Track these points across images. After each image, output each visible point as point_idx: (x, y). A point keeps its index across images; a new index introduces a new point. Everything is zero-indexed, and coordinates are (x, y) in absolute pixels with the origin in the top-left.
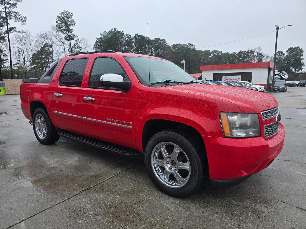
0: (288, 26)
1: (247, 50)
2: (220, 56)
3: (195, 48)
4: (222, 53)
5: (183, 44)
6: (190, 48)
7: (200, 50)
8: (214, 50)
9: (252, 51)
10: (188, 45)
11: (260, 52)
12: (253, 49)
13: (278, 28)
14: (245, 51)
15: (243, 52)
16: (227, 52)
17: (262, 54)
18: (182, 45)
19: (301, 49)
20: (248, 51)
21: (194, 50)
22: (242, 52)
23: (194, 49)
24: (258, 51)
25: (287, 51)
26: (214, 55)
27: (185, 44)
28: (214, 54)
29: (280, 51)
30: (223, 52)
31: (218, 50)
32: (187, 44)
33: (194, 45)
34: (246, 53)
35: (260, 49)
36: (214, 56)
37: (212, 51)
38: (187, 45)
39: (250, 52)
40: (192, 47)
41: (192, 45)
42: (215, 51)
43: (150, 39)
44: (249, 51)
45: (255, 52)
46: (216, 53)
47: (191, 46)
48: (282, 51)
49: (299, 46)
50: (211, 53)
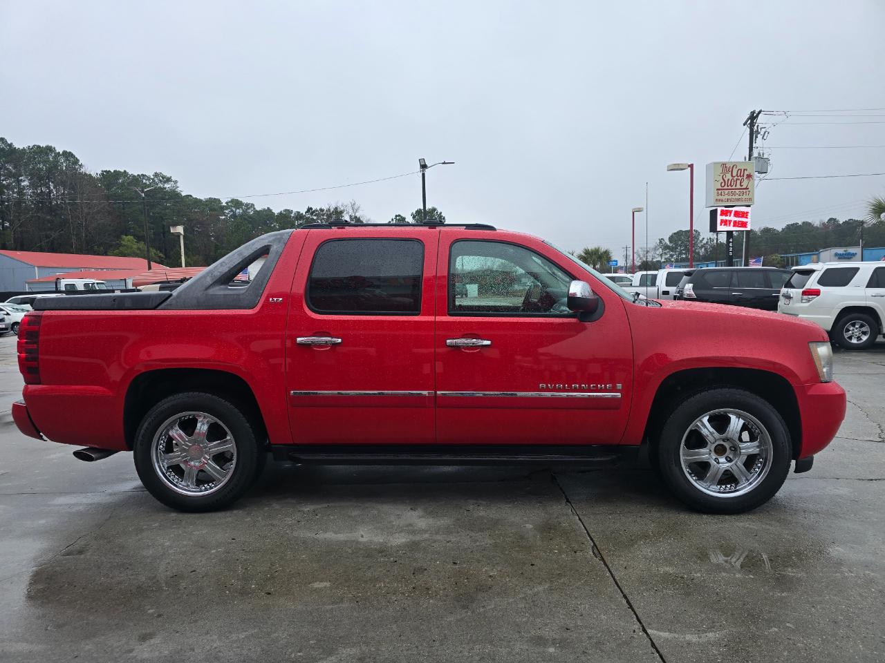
0: (443, 163)
1: (325, 208)
2: (250, 217)
3: (178, 190)
4: (254, 208)
5: (136, 174)
6: (160, 188)
7: (191, 196)
8: (233, 201)
9: (339, 210)
10: (153, 179)
11: (358, 215)
12: (339, 205)
13: (424, 167)
14: (322, 210)
15: (317, 211)
16: (268, 208)
17: (361, 219)
18: (134, 176)
19: (441, 213)
20: (329, 210)
21: (175, 195)
22: (314, 212)
23: (174, 191)
24: (351, 212)
25: (414, 217)
26: (234, 213)
27: (143, 175)
28: (232, 211)
29: (399, 216)
30: (258, 208)
31: (245, 201)
32: (150, 174)
33: (173, 179)
34: (323, 215)
35: (356, 207)
36: (234, 216)
37: (227, 203)
38: (149, 178)
39: (333, 212)
40: (167, 186)
41: (168, 180)
42: (236, 203)
43: (11, 145)
44: (332, 210)
45: (345, 213)
46: (239, 209)
47: (165, 182)
48: (403, 216)
49: (436, 207)
50: (227, 208)
